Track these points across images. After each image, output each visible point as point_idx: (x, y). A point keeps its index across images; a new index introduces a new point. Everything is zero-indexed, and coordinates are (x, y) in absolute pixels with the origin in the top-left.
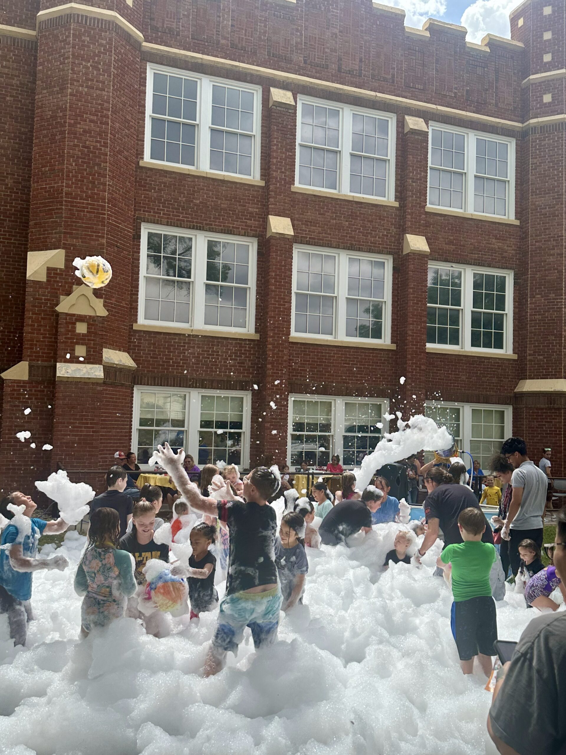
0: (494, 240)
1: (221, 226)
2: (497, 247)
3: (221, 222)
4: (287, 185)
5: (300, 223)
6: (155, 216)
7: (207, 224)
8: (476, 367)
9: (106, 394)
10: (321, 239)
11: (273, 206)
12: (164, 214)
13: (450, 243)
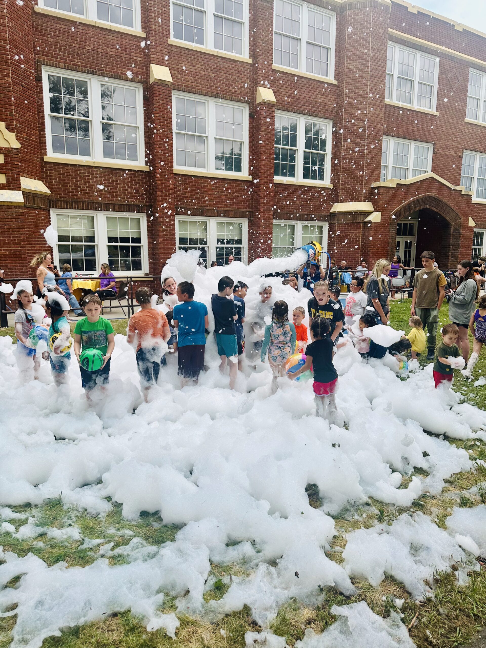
1: (111, 72)
2: (322, 101)
3: (112, 68)
4: (165, 38)
5: (176, 72)
6: (53, 61)
7: (99, 70)
8: (306, 194)
9: (28, 216)
10: (194, 88)
11: (154, 56)
12: (61, 59)
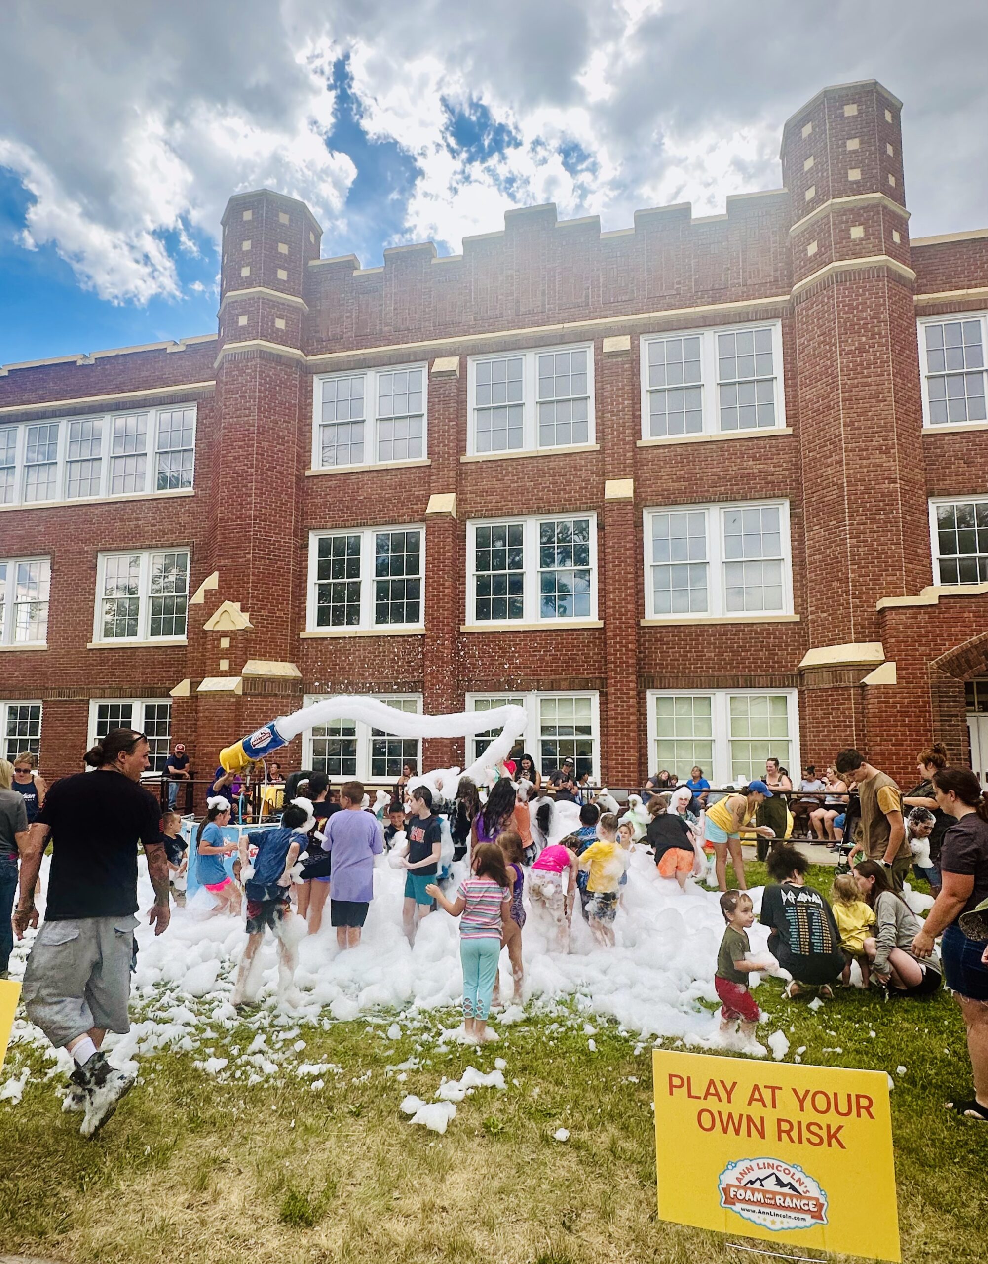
0: (751, 463)
2: (755, 471)
4: (458, 458)
5: (474, 495)
6: (322, 522)
8: (730, 639)
11: (435, 484)
13: (678, 480)
